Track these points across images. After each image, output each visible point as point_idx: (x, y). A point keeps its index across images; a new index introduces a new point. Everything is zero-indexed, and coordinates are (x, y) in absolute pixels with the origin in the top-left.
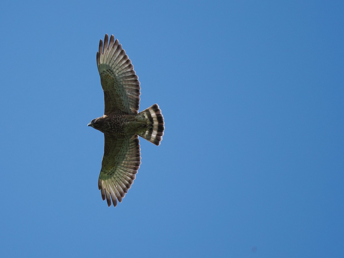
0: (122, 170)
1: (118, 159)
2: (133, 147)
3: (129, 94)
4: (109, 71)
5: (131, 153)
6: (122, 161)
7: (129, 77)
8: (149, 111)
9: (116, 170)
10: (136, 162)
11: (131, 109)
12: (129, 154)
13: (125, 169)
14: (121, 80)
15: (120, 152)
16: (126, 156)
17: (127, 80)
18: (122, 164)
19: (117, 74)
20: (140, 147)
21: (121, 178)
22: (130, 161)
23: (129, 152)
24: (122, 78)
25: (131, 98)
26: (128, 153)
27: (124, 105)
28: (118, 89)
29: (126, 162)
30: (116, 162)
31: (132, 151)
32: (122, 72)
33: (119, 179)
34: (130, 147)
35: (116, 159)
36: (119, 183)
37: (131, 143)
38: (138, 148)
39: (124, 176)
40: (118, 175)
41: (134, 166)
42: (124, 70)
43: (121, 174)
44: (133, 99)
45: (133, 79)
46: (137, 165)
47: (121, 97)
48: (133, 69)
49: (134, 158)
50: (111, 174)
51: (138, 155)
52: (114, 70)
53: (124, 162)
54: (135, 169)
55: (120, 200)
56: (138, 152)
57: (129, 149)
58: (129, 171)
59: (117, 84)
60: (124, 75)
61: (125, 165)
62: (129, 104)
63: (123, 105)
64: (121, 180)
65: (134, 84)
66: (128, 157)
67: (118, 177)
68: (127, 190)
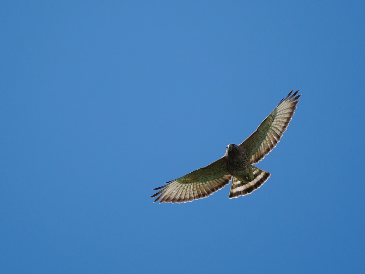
0: (193, 187)
1: (202, 178)
2: (219, 182)
3: (263, 146)
4: (273, 117)
5: (212, 184)
6: (201, 182)
7: (276, 134)
8: (261, 173)
9: (191, 183)
10: (206, 192)
11: (252, 157)
12: (210, 183)
13: (195, 189)
14: (270, 131)
15: (209, 176)
16: (208, 182)
17: (273, 135)
18: (198, 184)
19: (273, 124)
20: (223, 187)
21: (184, 191)
22: (204, 187)
23: (213, 182)
24: (273, 130)
25: (261, 150)
26: (211, 181)
27: (252, 151)
28: (262, 136)
29: (202, 186)
30: (199, 179)
31: (215, 184)
32: (277, 126)
33: (183, 190)
34: (218, 181)
35: (201, 177)
36: (178, 192)
37: (223, 179)
38: (220, 187)
39: (187, 192)
40: (186, 187)
41: (201, 194)
42: (279, 127)
43: (188, 189)
44: (261, 152)
45: (276, 139)
46: (204, 195)
47: (257, 143)
48: (284, 132)
49: (209, 189)
50: (184, 182)
51: (213, 190)
52: (275, 120)
53: (201, 184)
54: (199, 196)
55: (161, 201)
56: (217, 189)
57: (216, 181)
58: (195, 193)
59: (266, 131)
60: (275, 130)
61: (198, 187)
62: (255, 153)
63: (252, 149)
64: (182, 191)
65: (273, 143)
66: (207, 184)
67: (184, 188)
68: (175, 202)
